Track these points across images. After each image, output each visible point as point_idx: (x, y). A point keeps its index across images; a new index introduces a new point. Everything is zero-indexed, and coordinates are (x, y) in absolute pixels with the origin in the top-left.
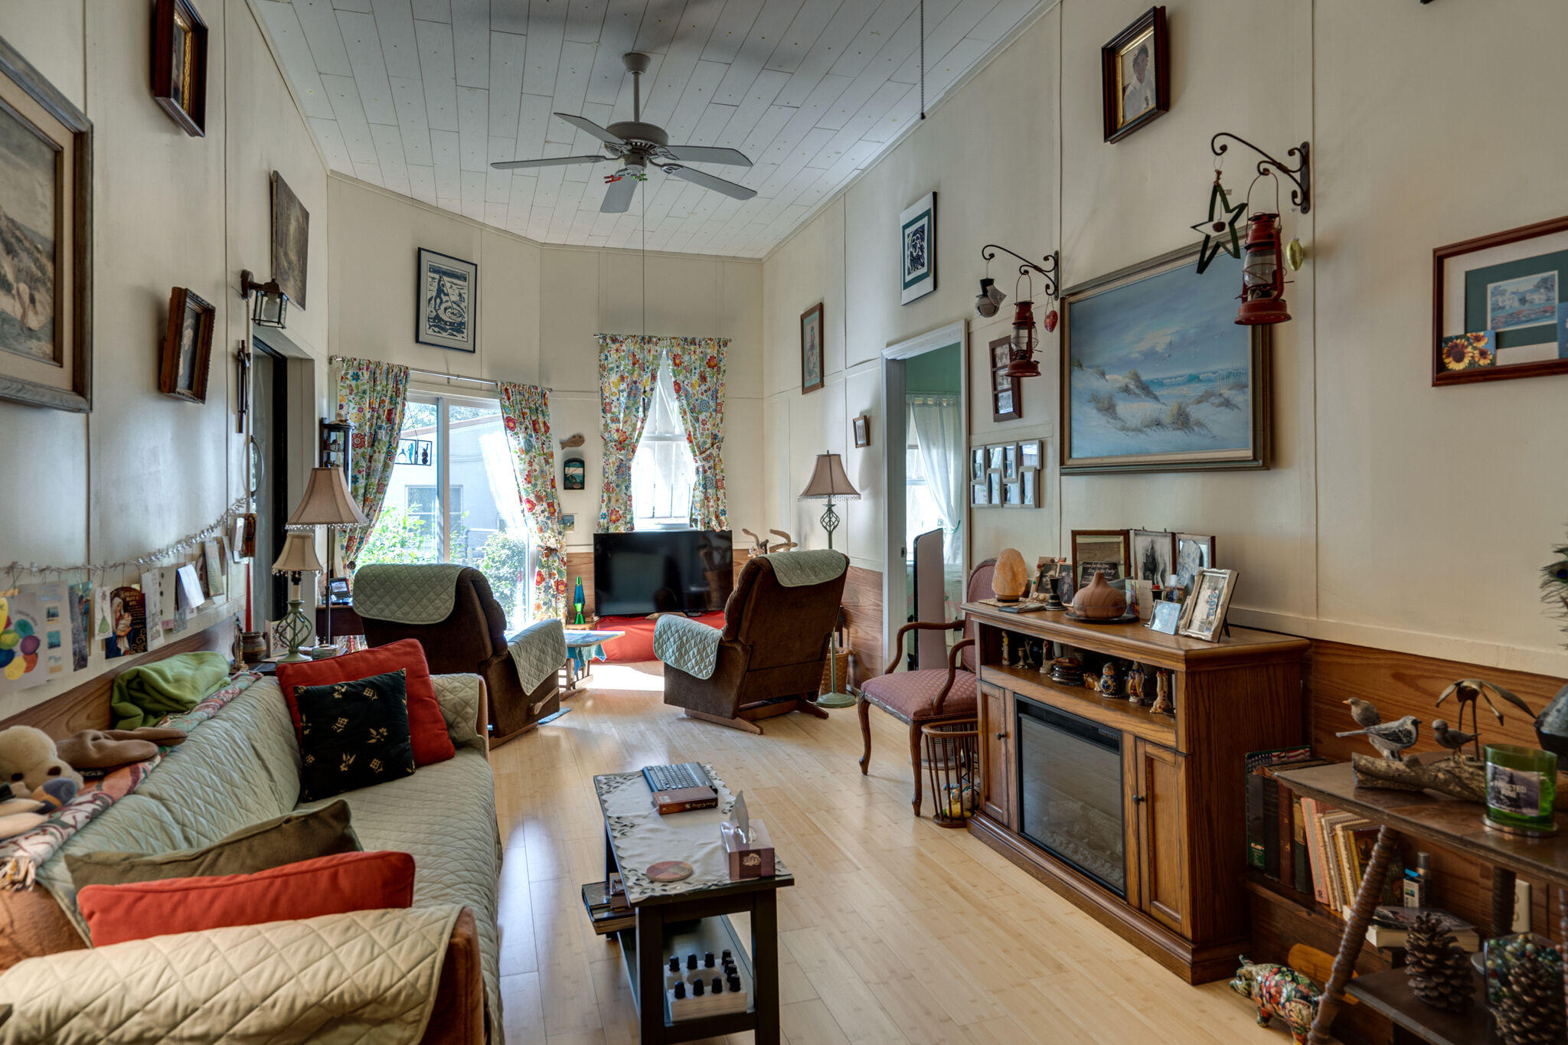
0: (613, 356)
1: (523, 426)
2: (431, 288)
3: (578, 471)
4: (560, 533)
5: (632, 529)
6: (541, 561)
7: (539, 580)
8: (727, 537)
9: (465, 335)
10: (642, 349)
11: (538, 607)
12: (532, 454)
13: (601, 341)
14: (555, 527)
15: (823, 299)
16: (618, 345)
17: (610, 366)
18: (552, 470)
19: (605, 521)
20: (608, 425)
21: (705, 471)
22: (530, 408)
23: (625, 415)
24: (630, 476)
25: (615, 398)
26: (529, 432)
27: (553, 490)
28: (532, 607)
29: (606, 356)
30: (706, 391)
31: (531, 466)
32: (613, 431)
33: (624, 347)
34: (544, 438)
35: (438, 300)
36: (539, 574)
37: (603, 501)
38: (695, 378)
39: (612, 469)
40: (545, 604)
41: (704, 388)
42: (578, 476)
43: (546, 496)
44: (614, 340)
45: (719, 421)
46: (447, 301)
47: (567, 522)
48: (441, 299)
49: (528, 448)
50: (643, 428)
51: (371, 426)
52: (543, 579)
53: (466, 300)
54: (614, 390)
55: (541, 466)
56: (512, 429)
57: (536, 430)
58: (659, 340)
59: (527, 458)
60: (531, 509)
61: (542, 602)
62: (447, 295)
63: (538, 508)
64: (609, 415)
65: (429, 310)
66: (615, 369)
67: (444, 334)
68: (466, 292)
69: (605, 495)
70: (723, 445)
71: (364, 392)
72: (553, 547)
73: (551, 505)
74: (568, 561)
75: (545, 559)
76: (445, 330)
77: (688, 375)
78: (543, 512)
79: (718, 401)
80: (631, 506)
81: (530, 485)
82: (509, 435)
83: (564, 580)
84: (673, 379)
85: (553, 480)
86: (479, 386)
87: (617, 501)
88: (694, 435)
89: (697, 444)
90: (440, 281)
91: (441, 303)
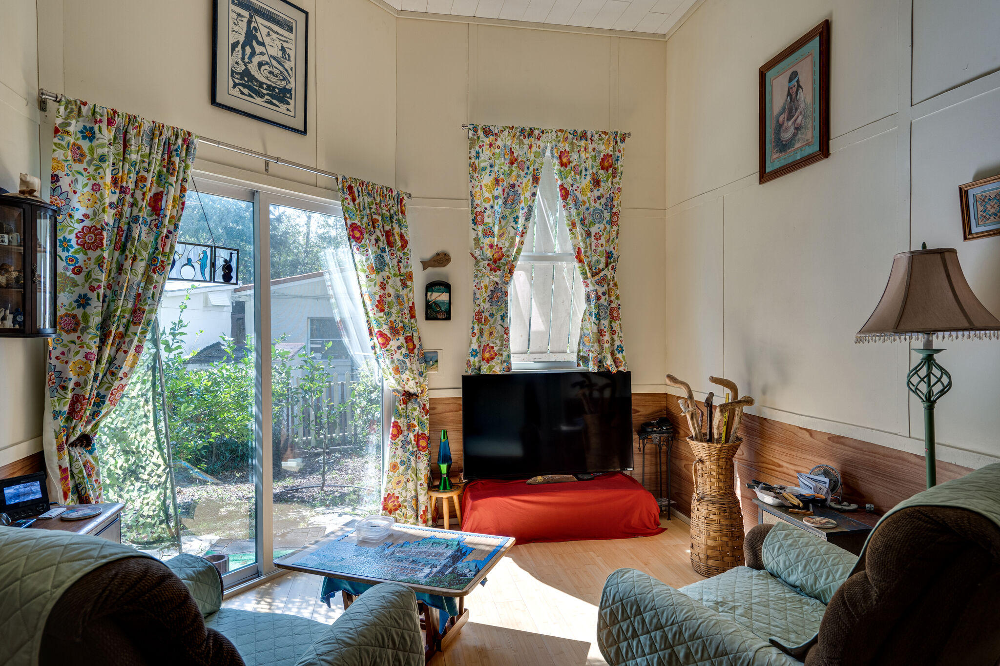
0: (487, 153)
1: (373, 238)
2: (236, 28)
3: (443, 297)
4: (421, 374)
5: (509, 369)
6: (397, 410)
7: (395, 432)
8: (625, 378)
9: (291, 107)
10: (521, 143)
11: (394, 467)
12: (385, 274)
13: (471, 133)
14: (414, 367)
15: (831, 15)
16: (492, 138)
17: (482, 165)
18: (410, 295)
19: (476, 359)
20: (479, 240)
21: (598, 298)
22: (382, 215)
23: (501, 228)
24: (506, 303)
25: (488, 205)
26: (381, 246)
27: (413, 321)
28: (387, 467)
29: (478, 153)
30: (599, 198)
31: (384, 289)
32: (486, 247)
33: (499, 143)
34: (400, 254)
35: (248, 50)
36: (396, 425)
37: (474, 335)
38: (586, 182)
39: (485, 294)
40: (402, 463)
41: (596, 193)
42: (443, 303)
43: (404, 328)
44: (487, 132)
45: (614, 235)
46: (262, 54)
47: (429, 360)
48: (252, 48)
49: (380, 265)
50: (522, 243)
51: (119, 216)
52: (400, 432)
53: (292, 58)
54: (487, 195)
55: (397, 290)
56: (358, 240)
57: (390, 244)
58: (543, 132)
59: (378, 279)
60: (384, 345)
61: (399, 461)
62: (262, 44)
63: (394, 344)
64: (480, 228)
65: (232, 60)
66: (489, 169)
67: (258, 100)
68: (293, 47)
69: (476, 327)
70: (618, 265)
71: (102, 159)
72: (412, 391)
73: (409, 339)
74: (431, 409)
75: (403, 406)
76: (262, 96)
77: (578, 177)
78: (399, 348)
79: (615, 210)
80: (508, 340)
81: (382, 314)
82: (355, 249)
83: (427, 433)
84: (559, 183)
85: (412, 308)
86: (313, 181)
87: (491, 334)
88: (586, 252)
89: (589, 265)
90: (249, 22)
91: (253, 54)
